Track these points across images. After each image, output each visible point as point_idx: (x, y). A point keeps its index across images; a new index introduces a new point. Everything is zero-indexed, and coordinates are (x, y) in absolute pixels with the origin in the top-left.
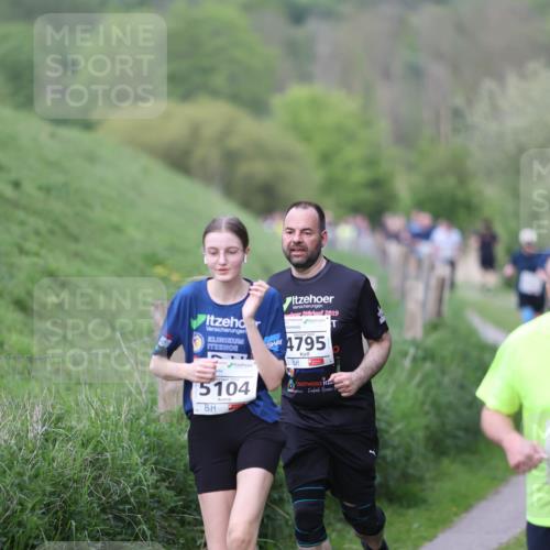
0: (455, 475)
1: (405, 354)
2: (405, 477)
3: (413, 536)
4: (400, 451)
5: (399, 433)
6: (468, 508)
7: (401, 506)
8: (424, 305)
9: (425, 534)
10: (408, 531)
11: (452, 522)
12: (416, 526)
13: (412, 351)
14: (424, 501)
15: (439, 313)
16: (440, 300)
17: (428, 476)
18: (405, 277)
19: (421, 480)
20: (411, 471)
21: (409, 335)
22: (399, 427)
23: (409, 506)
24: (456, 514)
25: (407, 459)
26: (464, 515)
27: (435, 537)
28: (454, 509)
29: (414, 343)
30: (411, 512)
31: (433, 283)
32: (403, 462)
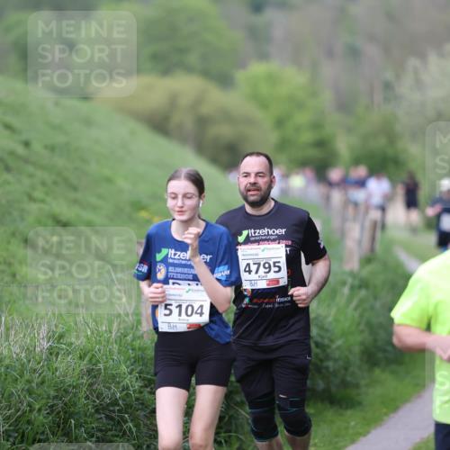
0: (385, 382)
1: (344, 283)
2: (345, 384)
3: (351, 431)
4: (341, 363)
5: (338, 348)
6: (396, 409)
7: (341, 407)
8: (360, 242)
9: (360, 431)
10: (347, 428)
11: (382, 420)
12: (353, 423)
13: (350, 280)
14: (360, 404)
15: (372, 249)
16: (373, 239)
17: (363, 382)
18: (344, 220)
19: (357, 386)
20: (349, 379)
21: (347, 268)
22: (339, 342)
23: (347, 408)
24: (386, 414)
25: (346, 369)
26: (392, 415)
27: (368, 432)
28: (385, 410)
29: (352, 274)
30: (349, 412)
31: (368, 224)
32: (343, 372)
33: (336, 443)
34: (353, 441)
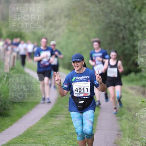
0: (18, 109)
1: (4, 76)
2: (5, 109)
3: (7, 125)
4: (3, 102)
5: (3, 97)
6: (21, 117)
7: (4, 117)
8: (9, 63)
9: (10, 124)
10: (5, 123)
11: (17, 121)
12: (7, 122)
13: (6, 75)
14: (10, 115)
15: (14, 65)
16: (14, 62)
17: (10, 108)
18: (5, 56)
19: (9, 110)
20: (6, 107)
21: (5, 71)
22: (3, 96)
23: (6, 117)
24: (18, 119)
25: (5, 104)
26: (20, 119)
27: (12, 124)
28: (18, 117)
29: (7, 73)
30: (6, 118)
31: (12, 57)
32: (4, 105)
33: (2, 128)
34: (7, 128)
